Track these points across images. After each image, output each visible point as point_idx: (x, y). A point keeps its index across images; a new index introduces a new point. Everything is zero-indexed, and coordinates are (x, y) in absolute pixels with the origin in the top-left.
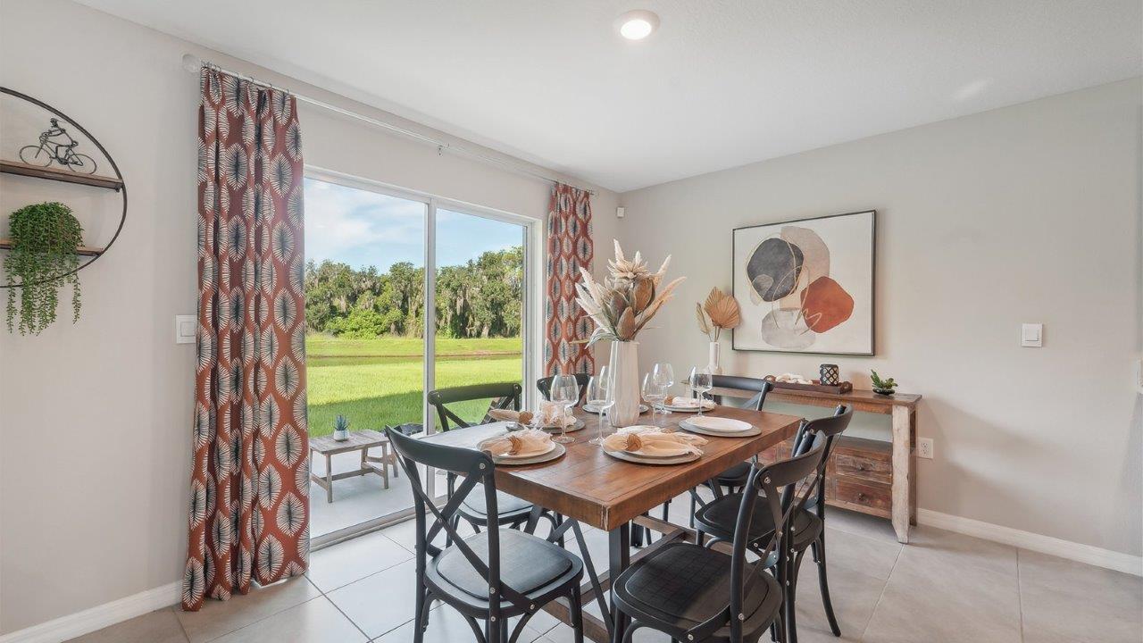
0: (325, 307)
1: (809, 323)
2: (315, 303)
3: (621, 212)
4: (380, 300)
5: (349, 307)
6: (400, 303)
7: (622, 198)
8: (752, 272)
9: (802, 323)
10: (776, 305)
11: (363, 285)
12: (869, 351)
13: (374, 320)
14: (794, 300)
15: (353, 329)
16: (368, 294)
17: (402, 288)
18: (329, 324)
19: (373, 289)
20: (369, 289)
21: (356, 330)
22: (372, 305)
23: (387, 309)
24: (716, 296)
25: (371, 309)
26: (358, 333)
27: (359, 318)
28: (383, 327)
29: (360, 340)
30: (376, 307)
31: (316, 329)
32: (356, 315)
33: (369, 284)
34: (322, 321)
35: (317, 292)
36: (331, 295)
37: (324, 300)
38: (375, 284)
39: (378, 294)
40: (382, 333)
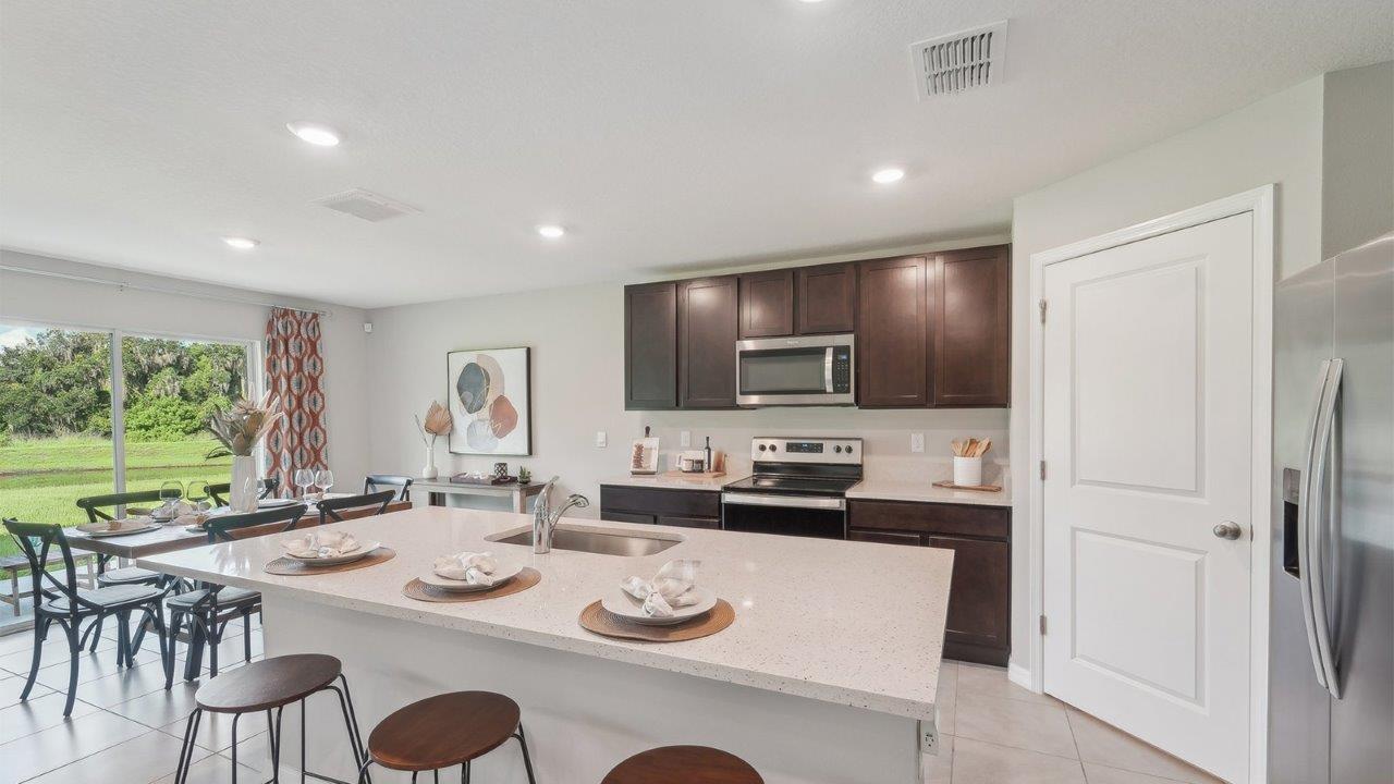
0: (87, 393)
1: (494, 431)
2: (68, 388)
3: (368, 328)
4: (190, 383)
5: (132, 392)
6: (226, 386)
7: (369, 316)
8: (460, 389)
9: (490, 431)
10: (475, 416)
11: (158, 360)
12: (526, 452)
13: (180, 412)
14: (485, 413)
15: (141, 427)
16: (168, 373)
17: (229, 364)
18: (95, 419)
19: (177, 365)
20: (169, 365)
21: (147, 428)
22: (178, 390)
23: (203, 395)
24: (435, 409)
25: (176, 395)
26: (151, 433)
27: (151, 410)
28: (196, 423)
29: (153, 443)
30: (184, 395)
31: (71, 427)
32: (146, 405)
33: (169, 357)
34: (82, 415)
35: (71, 369)
36: (98, 374)
37: (84, 383)
38: (179, 358)
39: (187, 373)
40: (195, 431)
